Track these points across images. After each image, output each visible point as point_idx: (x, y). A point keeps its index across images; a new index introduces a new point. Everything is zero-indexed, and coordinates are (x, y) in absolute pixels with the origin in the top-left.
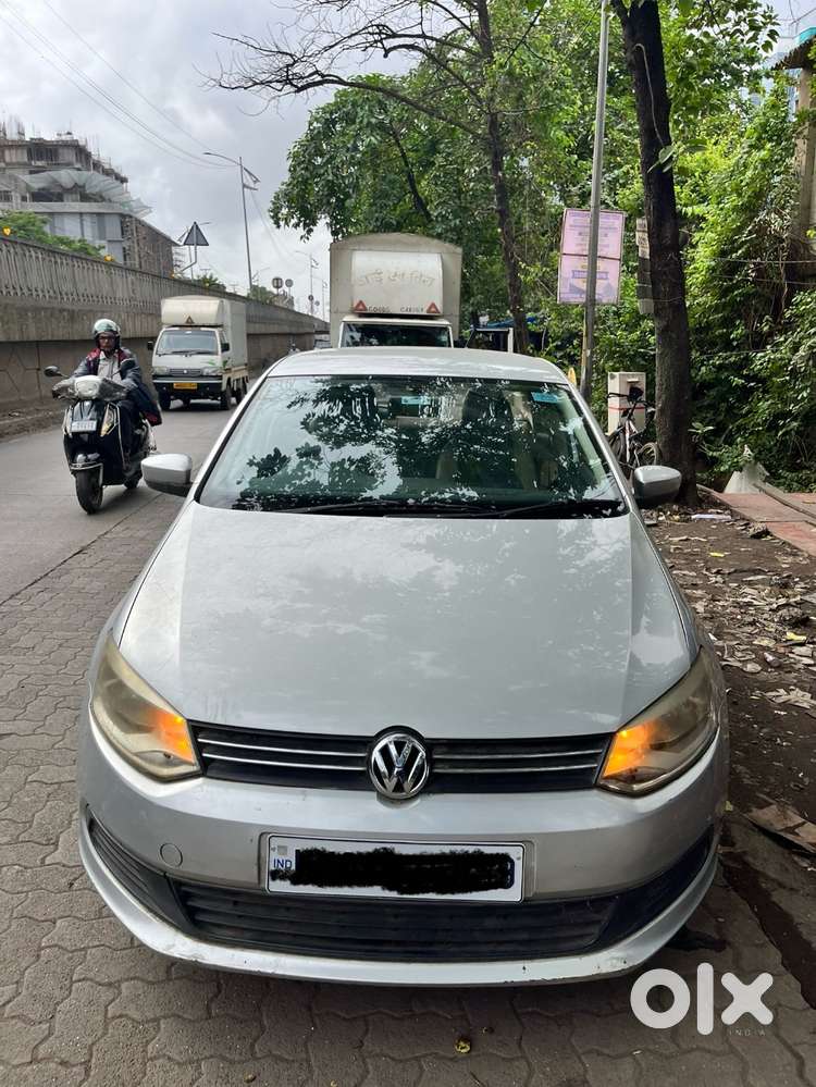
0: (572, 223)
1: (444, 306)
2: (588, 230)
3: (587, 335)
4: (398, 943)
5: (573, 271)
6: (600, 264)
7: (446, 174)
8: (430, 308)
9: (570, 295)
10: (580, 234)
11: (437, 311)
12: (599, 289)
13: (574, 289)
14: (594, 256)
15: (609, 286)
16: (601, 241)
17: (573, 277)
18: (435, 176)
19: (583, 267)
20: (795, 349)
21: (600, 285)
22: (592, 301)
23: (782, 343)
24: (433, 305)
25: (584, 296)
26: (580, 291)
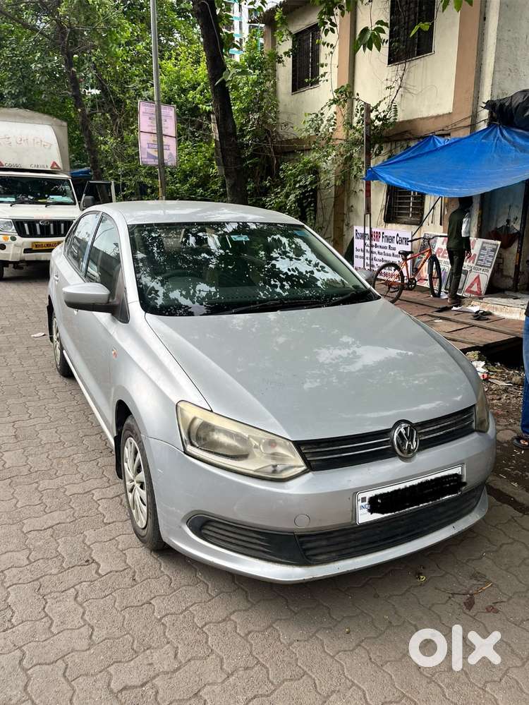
0: (144, 111)
1: (63, 164)
2: (154, 116)
3: (161, 187)
4: (403, 534)
5: (148, 144)
6: (165, 140)
7: (13, 63)
8: (53, 165)
9: (148, 160)
10: (150, 118)
11: (58, 168)
12: (166, 157)
13: (150, 156)
14: (160, 134)
15: (171, 154)
16: (164, 124)
17: (149, 148)
18: (4, 64)
19: (154, 141)
20: (287, 196)
21: (166, 153)
22: (162, 163)
23: (279, 193)
24: (55, 163)
25: (157, 160)
26: (154, 157)
